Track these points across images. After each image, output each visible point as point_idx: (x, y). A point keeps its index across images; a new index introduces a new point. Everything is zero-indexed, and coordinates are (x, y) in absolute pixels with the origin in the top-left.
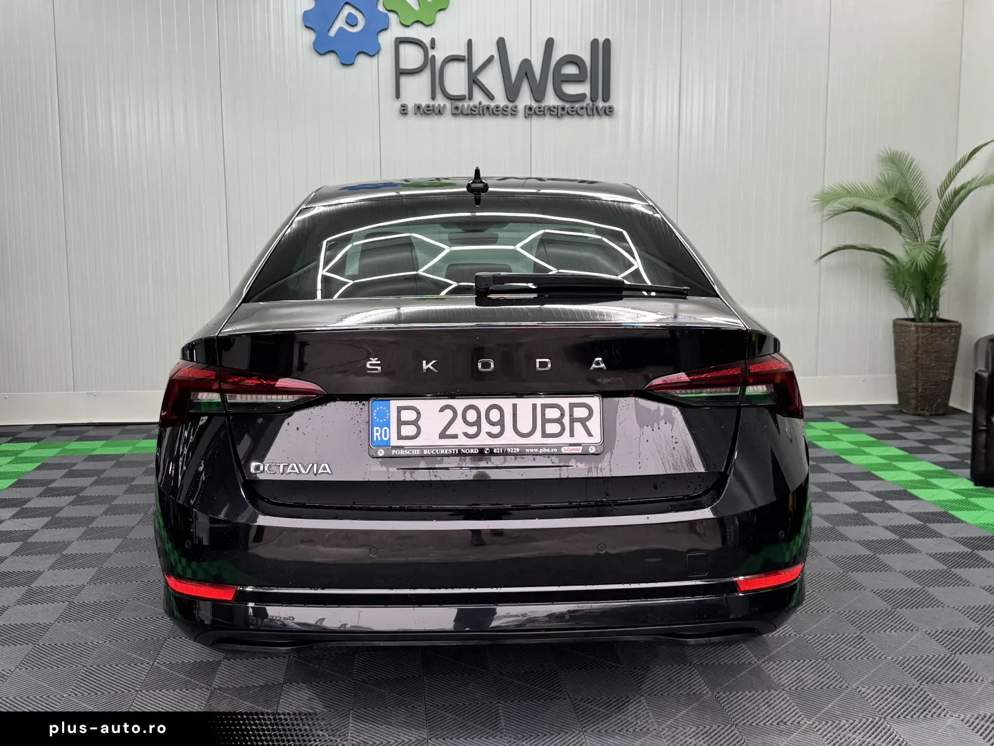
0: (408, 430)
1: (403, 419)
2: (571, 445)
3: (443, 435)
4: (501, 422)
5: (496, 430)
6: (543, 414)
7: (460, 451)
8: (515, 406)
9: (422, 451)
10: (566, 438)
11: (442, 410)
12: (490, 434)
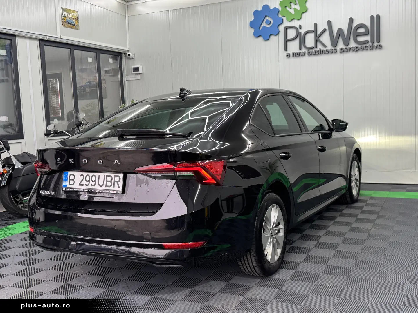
0: (72, 182)
1: (71, 178)
2: (113, 190)
3: (80, 185)
4: (95, 181)
5: (93, 183)
6: (107, 179)
7: (83, 190)
8: (99, 175)
9: (74, 190)
10: (112, 188)
11: (80, 176)
12: (91, 185)
